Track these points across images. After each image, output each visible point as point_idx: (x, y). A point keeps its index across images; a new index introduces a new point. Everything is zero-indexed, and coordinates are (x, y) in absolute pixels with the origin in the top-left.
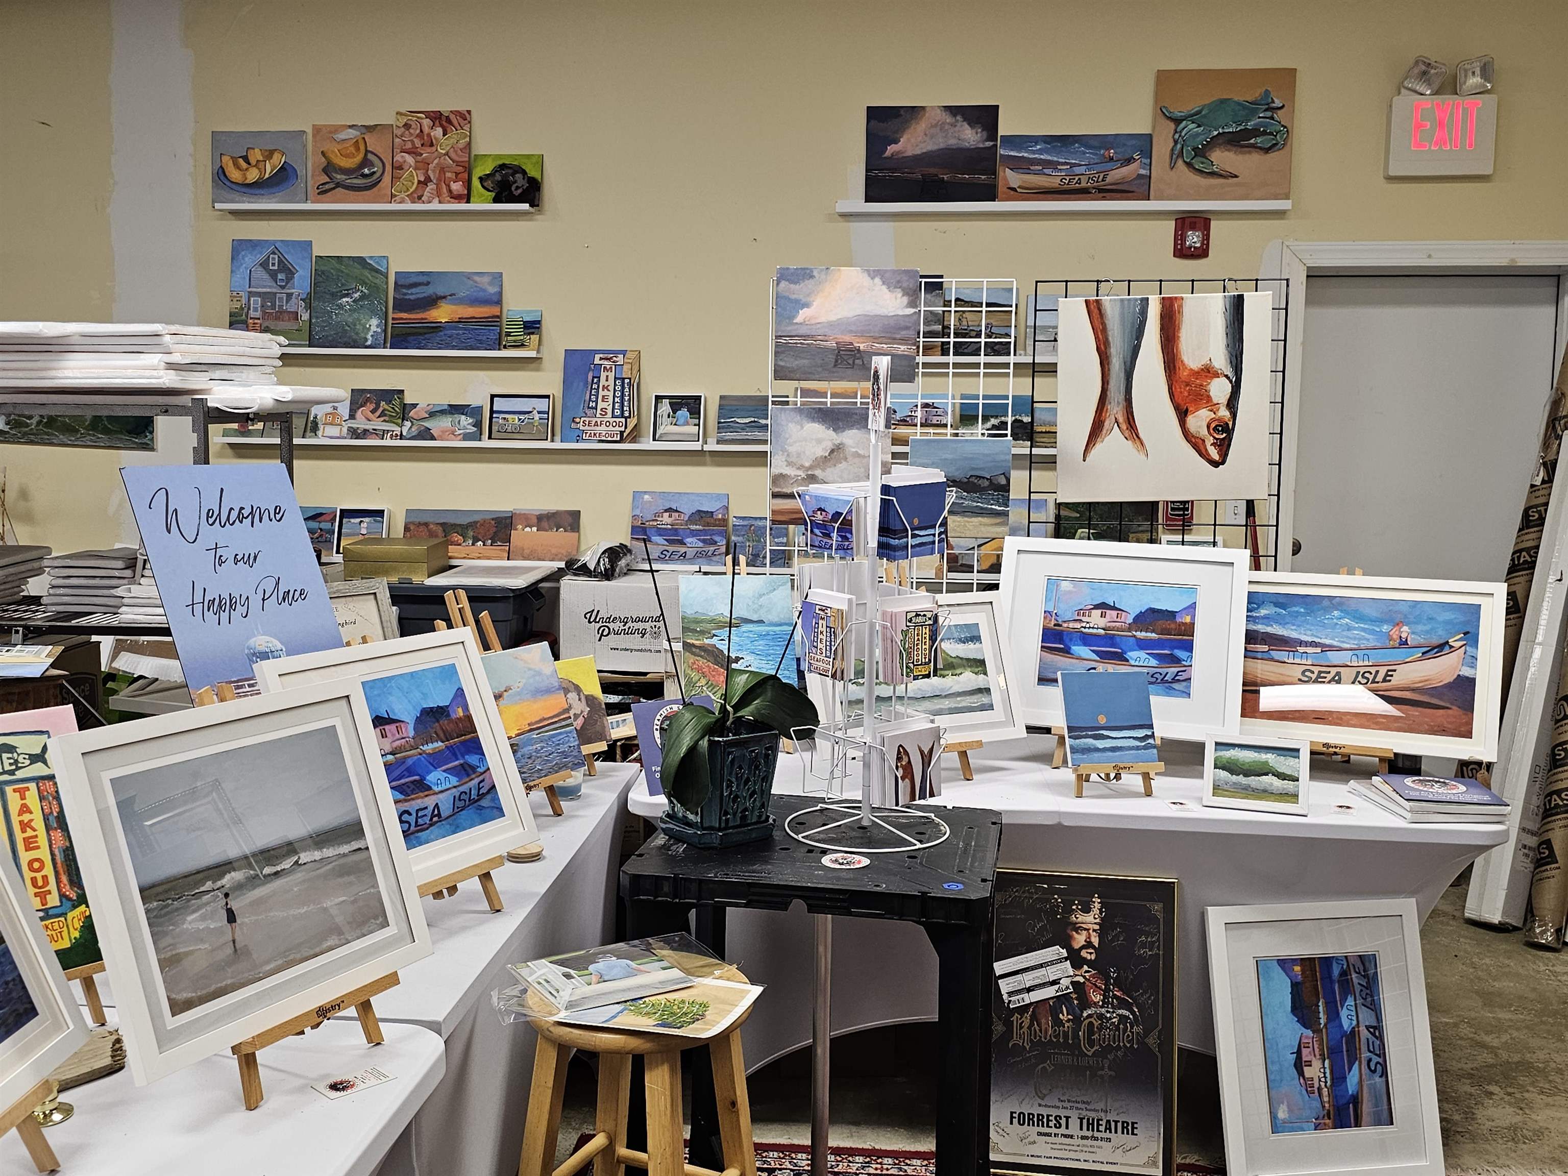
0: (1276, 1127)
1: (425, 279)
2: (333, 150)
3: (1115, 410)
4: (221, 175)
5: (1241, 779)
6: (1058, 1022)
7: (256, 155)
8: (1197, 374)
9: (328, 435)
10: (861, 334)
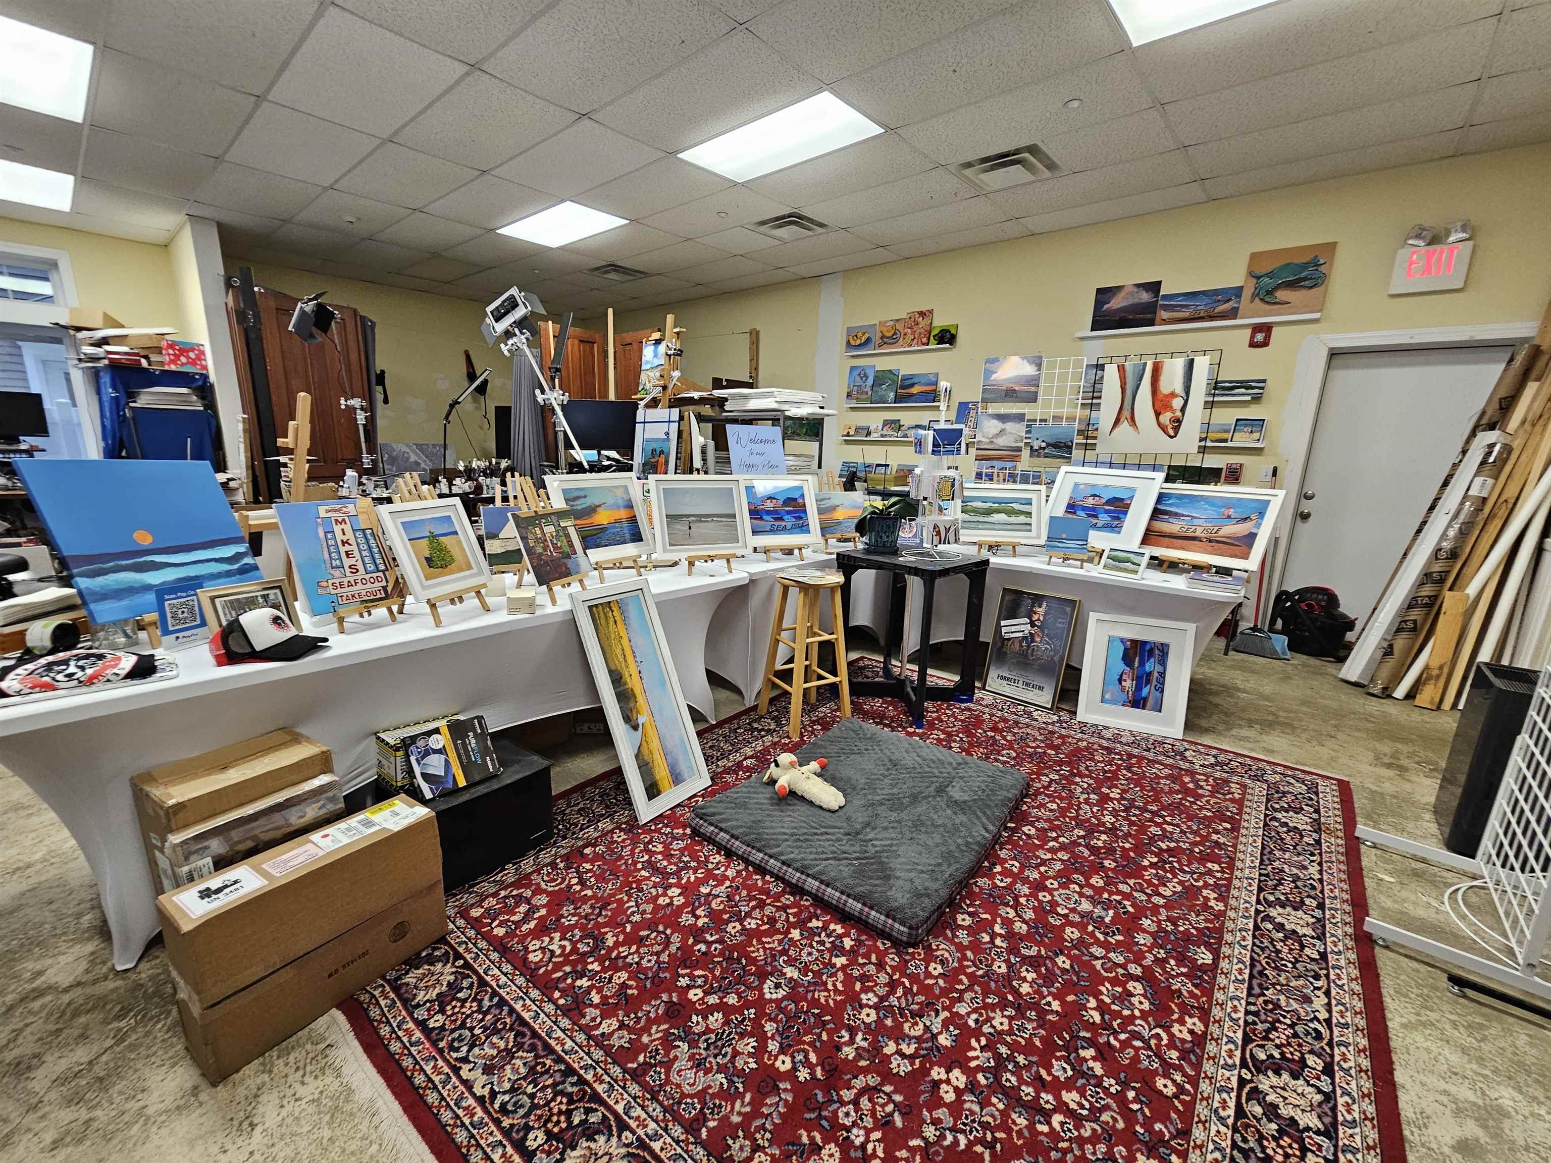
0: (1103, 700)
1: (911, 377)
2: (884, 329)
3: (1126, 413)
4: (848, 342)
5: (1117, 564)
6: (1021, 646)
7: (860, 334)
8: (1167, 396)
9: (874, 436)
10: (1015, 383)
